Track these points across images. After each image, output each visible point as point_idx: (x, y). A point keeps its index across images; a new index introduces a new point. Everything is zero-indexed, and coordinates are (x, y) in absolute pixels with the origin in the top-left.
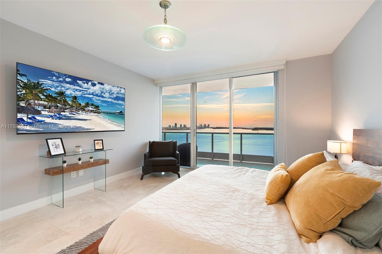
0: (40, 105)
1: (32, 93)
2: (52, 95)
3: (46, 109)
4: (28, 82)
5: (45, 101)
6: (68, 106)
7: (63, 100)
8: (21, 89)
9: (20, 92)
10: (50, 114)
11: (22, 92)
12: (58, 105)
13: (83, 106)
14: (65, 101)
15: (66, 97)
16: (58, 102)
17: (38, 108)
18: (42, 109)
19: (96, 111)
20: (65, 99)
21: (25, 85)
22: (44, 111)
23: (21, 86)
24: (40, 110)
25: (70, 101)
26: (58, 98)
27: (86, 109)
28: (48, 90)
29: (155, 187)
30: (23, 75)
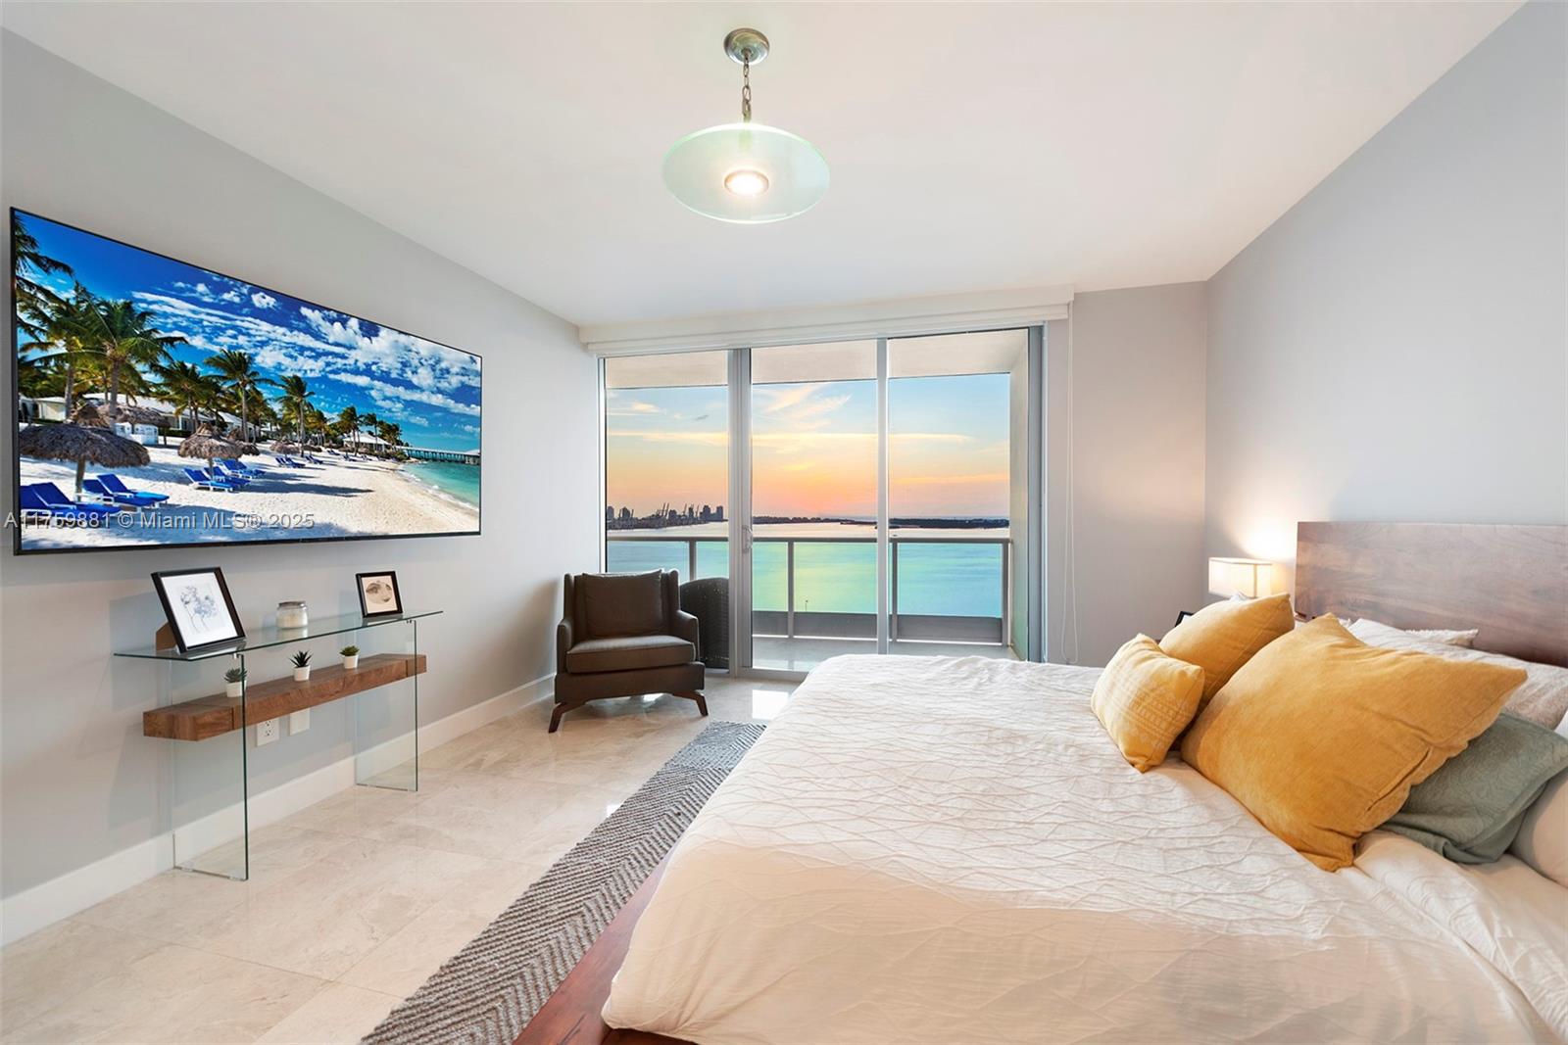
0: (139, 417)
1: (99, 354)
2: (194, 367)
3: (168, 438)
4: (78, 302)
5: (161, 396)
6: (269, 424)
7: (247, 396)
8: (44, 331)
9: (39, 350)
10: (188, 461)
11: (52, 351)
12: (227, 418)
13: (333, 426)
14: (255, 400)
15: (260, 381)
16: (224, 406)
17: (133, 433)
18: (152, 439)
19: (388, 451)
20: (254, 389)
21: (66, 314)
22: (161, 446)
23: (45, 319)
24: (141, 443)
25: (276, 400)
26: (225, 383)
27: (348, 439)
28: (175, 343)
29: (622, 753)
30: (57, 265)
